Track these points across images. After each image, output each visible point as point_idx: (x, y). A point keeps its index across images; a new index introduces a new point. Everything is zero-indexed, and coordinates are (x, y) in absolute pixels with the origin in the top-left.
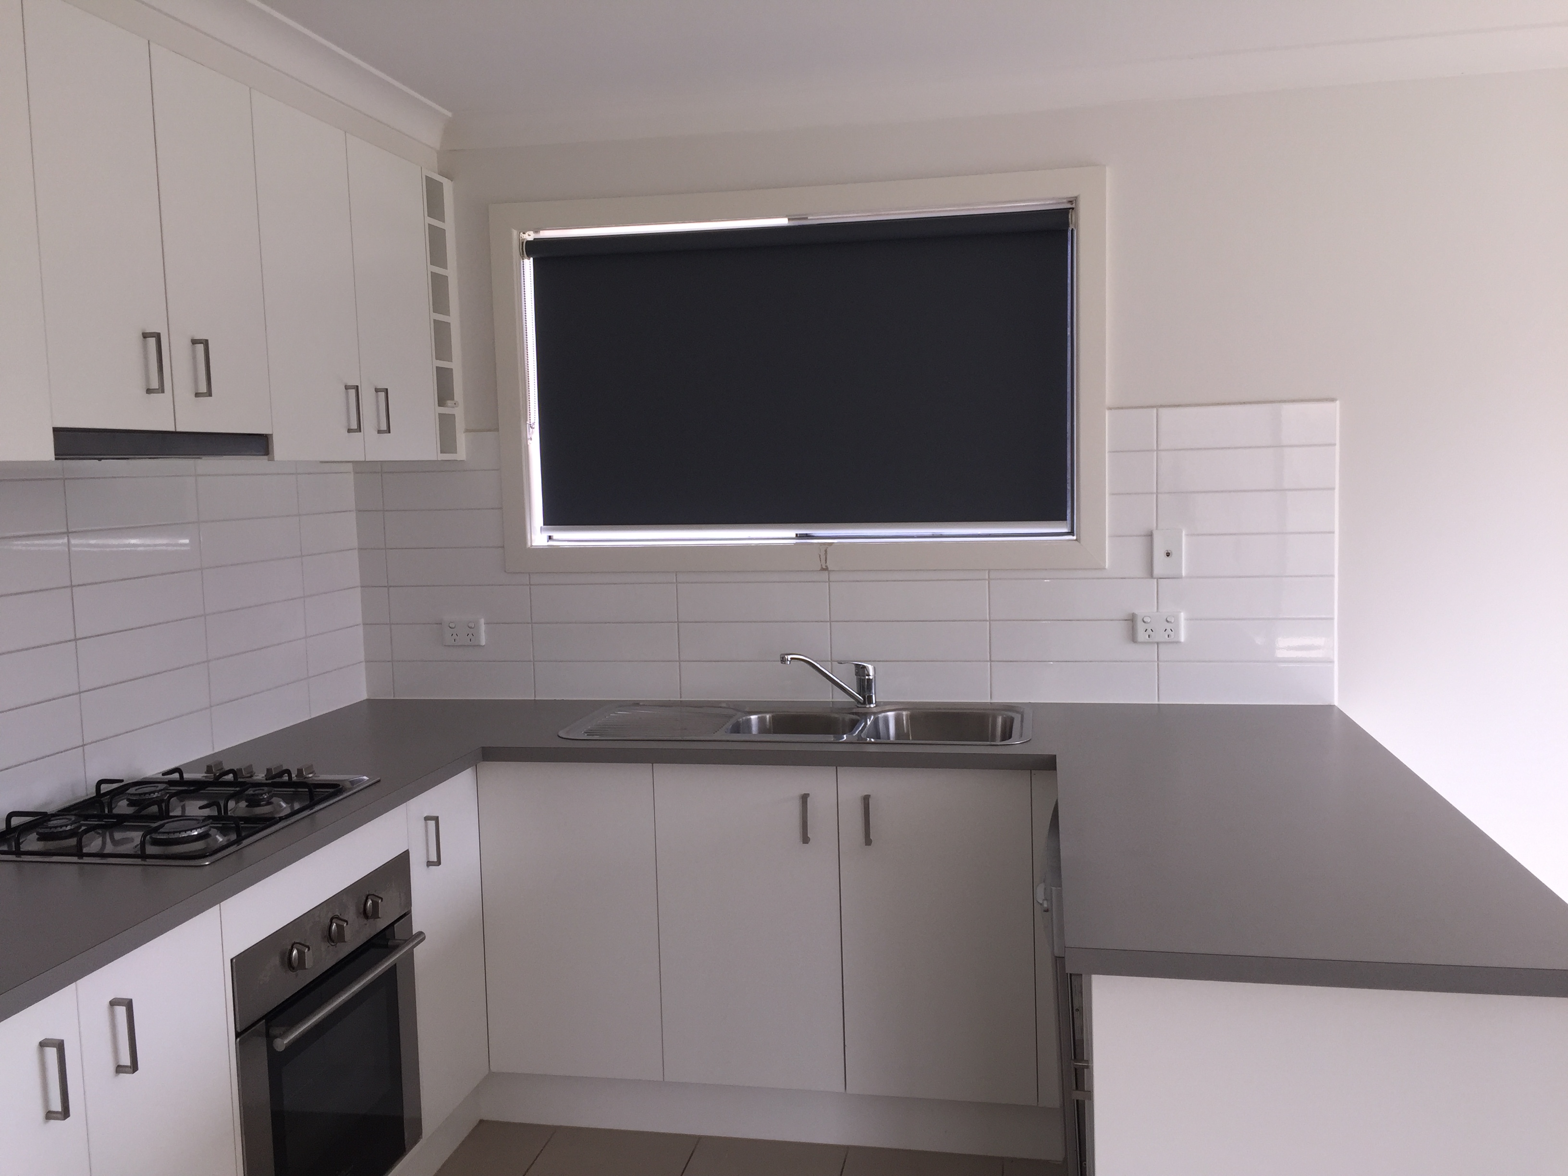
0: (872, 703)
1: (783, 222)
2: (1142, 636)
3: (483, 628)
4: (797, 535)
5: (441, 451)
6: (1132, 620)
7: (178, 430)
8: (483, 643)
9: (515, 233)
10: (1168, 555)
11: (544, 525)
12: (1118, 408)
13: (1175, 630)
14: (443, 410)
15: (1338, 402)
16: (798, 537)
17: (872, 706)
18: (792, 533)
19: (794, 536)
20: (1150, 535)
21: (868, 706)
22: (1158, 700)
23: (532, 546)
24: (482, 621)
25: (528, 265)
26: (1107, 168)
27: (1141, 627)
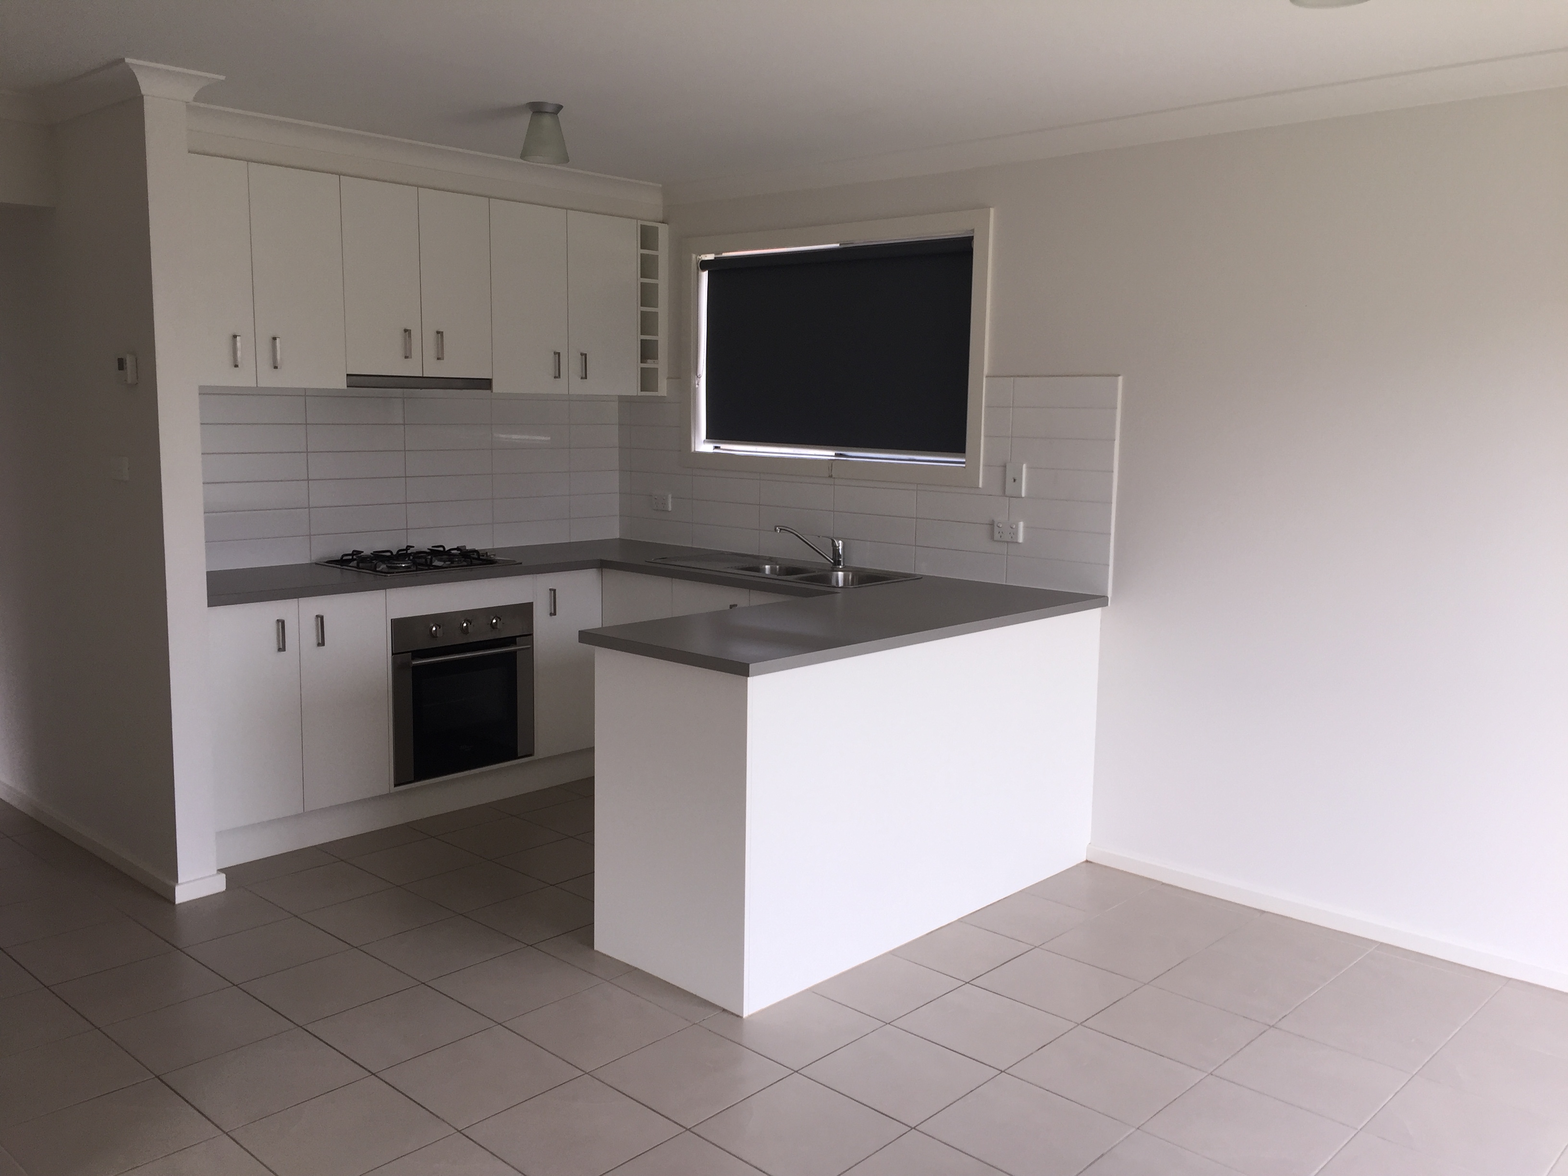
0: (841, 565)
1: (838, 245)
2: (997, 536)
3: (670, 500)
4: (835, 454)
5: (641, 389)
6: (992, 524)
7: (424, 376)
8: (670, 509)
9: (694, 256)
10: (1015, 480)
11: (706, 438)
12: (994, 377)
13: (1016, 533)
14: (644, 365)
15: (1120, 379)
16: (836, 455)
17: (841, 567)
18: (833, 453)
19: (834, 454)
20: (1005, 466)
21: (838, 567)
22: (1006, 582)
23: (695, 451)
24: (670, 496)
25: (705, 275)
26: (992, 210)
27: (996, 530)
